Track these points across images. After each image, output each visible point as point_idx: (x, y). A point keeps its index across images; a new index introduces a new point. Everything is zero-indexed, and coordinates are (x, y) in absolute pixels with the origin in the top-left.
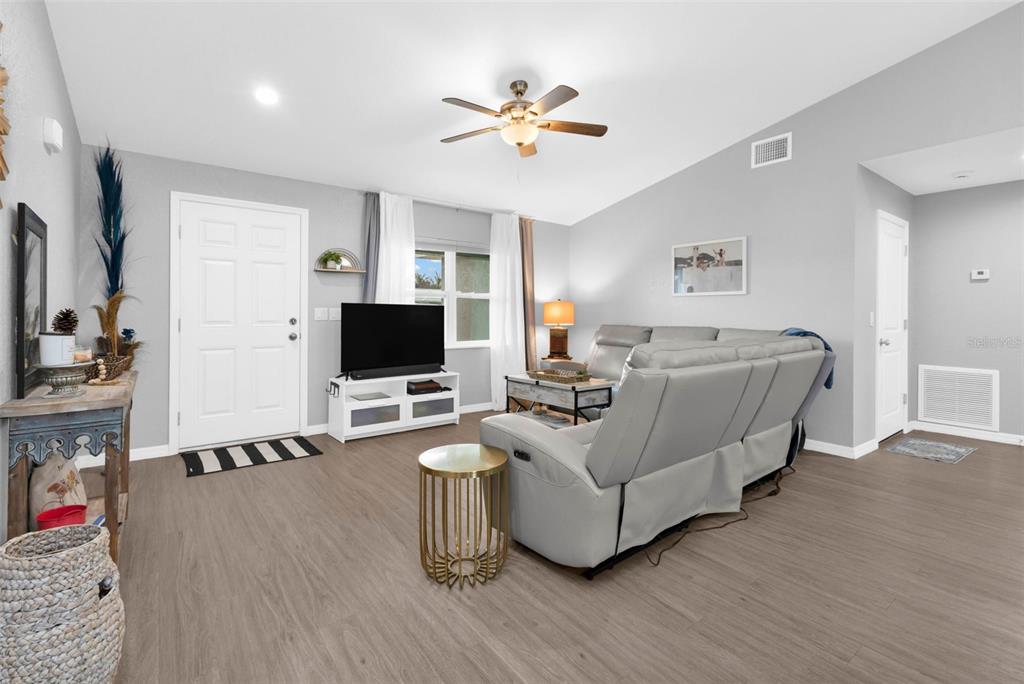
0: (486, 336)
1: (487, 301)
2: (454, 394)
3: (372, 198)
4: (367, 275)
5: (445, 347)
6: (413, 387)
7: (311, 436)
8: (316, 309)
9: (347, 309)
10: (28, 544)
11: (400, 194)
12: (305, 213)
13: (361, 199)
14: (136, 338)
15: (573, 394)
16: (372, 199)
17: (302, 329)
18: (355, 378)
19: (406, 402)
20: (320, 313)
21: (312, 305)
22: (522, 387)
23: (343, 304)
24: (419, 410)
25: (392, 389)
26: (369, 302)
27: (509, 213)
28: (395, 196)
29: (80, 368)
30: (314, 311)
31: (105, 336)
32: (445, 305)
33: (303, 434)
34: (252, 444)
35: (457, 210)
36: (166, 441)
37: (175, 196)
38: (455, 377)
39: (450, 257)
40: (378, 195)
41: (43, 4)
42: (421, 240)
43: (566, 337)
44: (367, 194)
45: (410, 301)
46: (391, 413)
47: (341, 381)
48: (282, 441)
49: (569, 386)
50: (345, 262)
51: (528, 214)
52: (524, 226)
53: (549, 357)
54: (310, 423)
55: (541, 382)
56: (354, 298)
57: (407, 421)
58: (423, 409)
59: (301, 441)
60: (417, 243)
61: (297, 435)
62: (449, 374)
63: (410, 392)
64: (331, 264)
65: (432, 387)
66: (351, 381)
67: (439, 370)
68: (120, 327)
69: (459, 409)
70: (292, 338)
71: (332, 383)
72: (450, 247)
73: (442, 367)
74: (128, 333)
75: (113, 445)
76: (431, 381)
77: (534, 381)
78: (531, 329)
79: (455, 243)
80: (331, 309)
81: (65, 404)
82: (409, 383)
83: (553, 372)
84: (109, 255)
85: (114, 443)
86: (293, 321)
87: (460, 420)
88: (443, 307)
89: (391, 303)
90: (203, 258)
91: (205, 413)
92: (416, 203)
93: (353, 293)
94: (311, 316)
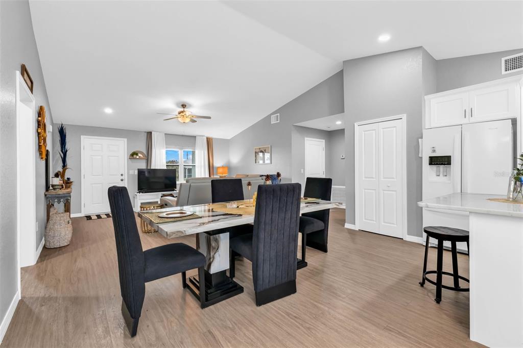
4: (148, 158)
6: (163, 195)
9: (140, 171)
11: (159, 132)
12: (126, 140)
13: (146, 134)
14: (71, 180)
16: (149, 134)
17: (125, 177)
20: (131, 172)
21: (128, 170)
23: (138, 169)
26: (149, 168)
27: (203, 136)
28: (157, 133)
32: (179, 168)
35: (183, 136)
36: (81, 212)
37: (82, 137)
39: (181, 152)
40: (151, 133)
44: (147, 132)
47: (138, 194)
50: (140, 155)
51: (210, 136)
52: (209, 141)
56: (143, 167)
60: (167, 148)
62: (177, 191)
64: (135, 156)
66: (141, 194)
68: (66, 177)
70: (122, 180)
72: (181, 149)
73: (175, 189)
74: (69, 179)
76: (171, 194)
78: (212, 176)
79: (182, 147)
80: (135, 171)
84: (63, 156)
86: (122, 175)
90: (91, 156)
91: (93, 204)
92: (165, 134)
93: (143, 165)
94: (128, 173)
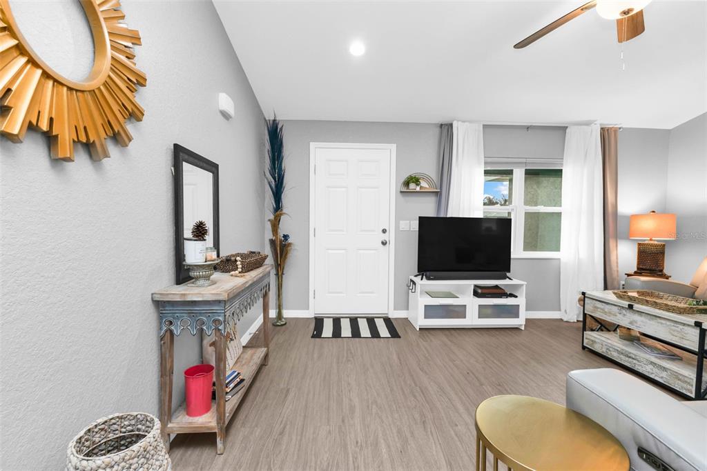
0: (558, 249)
1: (559, 214)
2: (521, 301)
3: (446, 127)
4: (440, 193)
5: (512, 256)
6: (480, 291)
7: (396, 319)
8: (401, 222)
9: (423, 221)
10: (114, 424)
11: (470, 122)
12: (393, 147)
13: (437, 130)
14: (290, 240)
15: (697, 331)
16: (446, 130)
17: (391, 237)
18: (428, 278)
19: (473, 304)
20: (404, 225)
21: (398, 218)
22: (607, 308)
23: (420, 217)
24: (483, 312)
25: (461, 291)
26: (442, 215)
27: (588, 124)
28: (466, 123)
29: (209, 266)
30: (399, 223)
31: (274, 238)
32: (513, 217)
33: (390, 316)
34: (356, 318)
35: (528, 128)
36: (308, 308)
37: (313, 145)
38: (523, 285)
39: (519, 175)
40: (451, 125)
41: (212, 2)
42: (489, 160)
43: (663, 253)
44: (442, 125)
45: (479, 214)
46: (460, 311)
47: (417, 280)
48: (375, 319)
49: (691, 320)
50: (423, 184)
52: (607, 137)
53: (636, 273)
54: (395, 309)
55: (637, 306)
56: (430, 212)
57: (472, 319)
58: (489, 311)
59: (388, 321)
60: (486, 163)
61: (385, 315)
62: (515, 282)
63: (476, 294)
64: (412, 186)
65: (498, 292)
66: (425, 281)
67: (505, 277)
68: (281, 233)
69: (524, 315)
70: (384, 243)
71: (411, 280)
72: (518, 164)
73: (508, 274)
74: (286, 237)
75: (219, 329)
76: (497, 287)
77: (626, 303)
78: (612, 243)
79: (524, 160)
80: (412, 222)
81: (189, 294)
82: (476, 286)
83: (651, 295)
84: (273, 186)
85: (220, 328)
86: (384, 231)
87: (525, 325)
88: (511, 220)
89: (461, 216)
90: (328, 187)
91: (330, 293)
92: (485, 126)
93: (428, 209)
94: (397, 226)
